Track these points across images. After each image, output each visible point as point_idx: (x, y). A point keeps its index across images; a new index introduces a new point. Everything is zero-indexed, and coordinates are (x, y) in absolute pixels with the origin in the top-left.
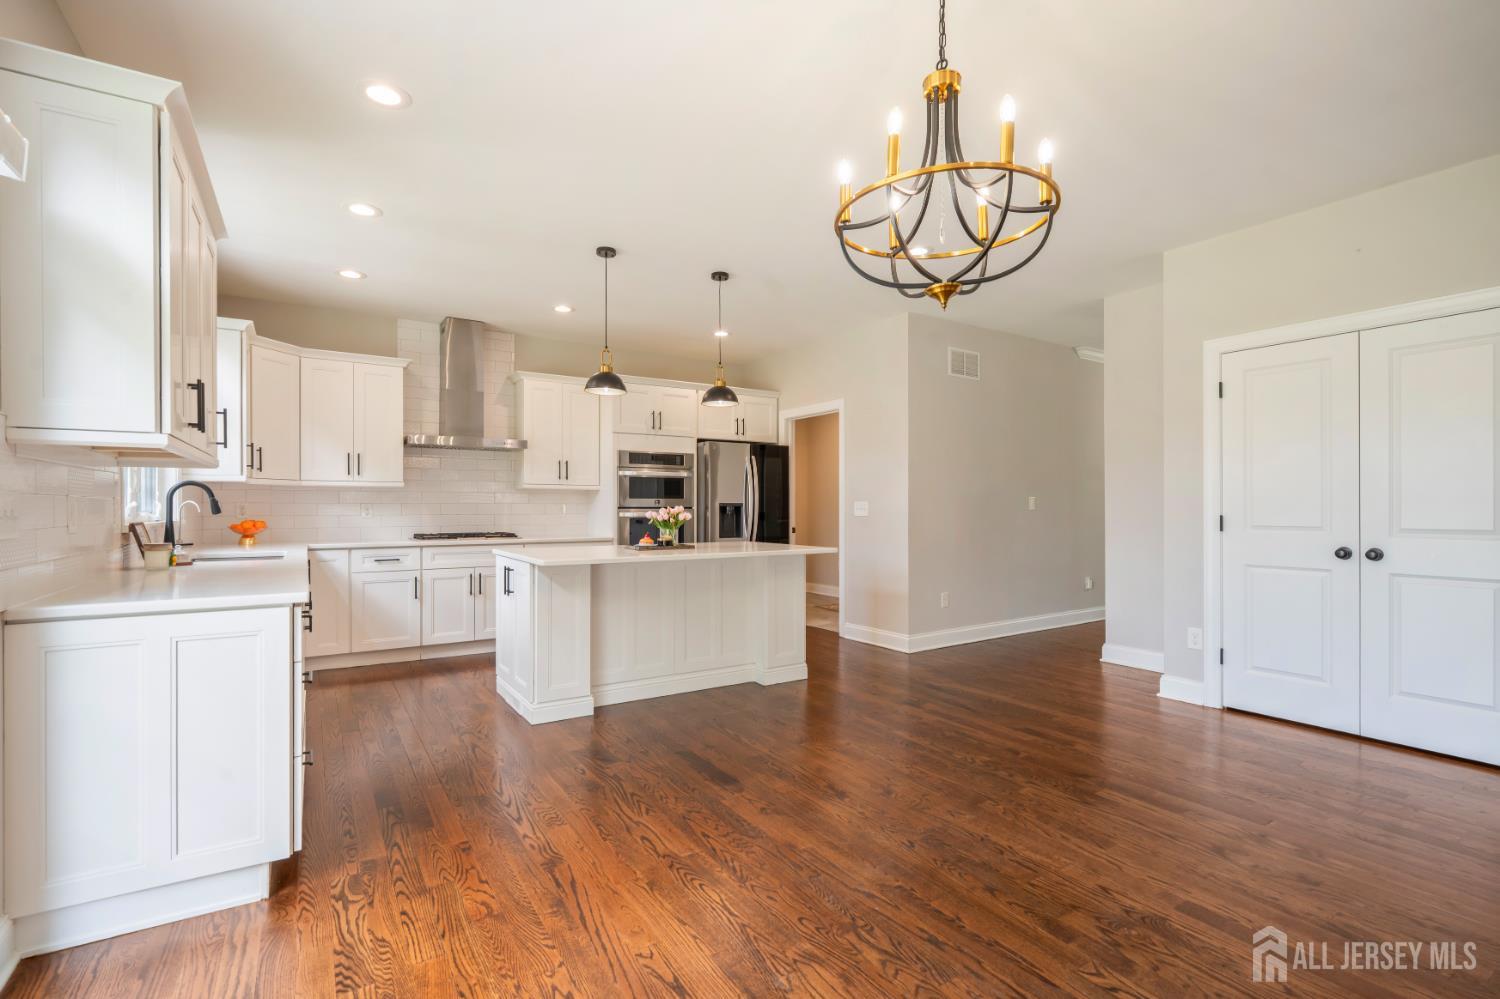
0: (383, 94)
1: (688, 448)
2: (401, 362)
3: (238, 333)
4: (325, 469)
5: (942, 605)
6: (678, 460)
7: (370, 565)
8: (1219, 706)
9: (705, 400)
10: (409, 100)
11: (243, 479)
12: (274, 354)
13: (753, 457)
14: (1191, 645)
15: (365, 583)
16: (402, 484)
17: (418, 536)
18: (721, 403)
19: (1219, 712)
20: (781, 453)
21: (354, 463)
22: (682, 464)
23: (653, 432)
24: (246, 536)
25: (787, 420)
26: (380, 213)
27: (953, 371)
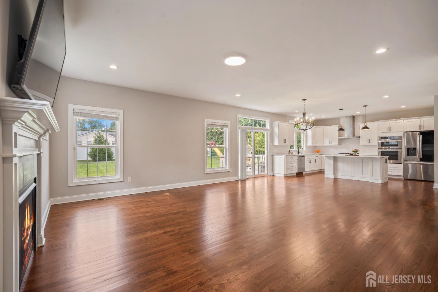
1: (401, 134)
2: (338, 126)
4: (327, 143)
11: (313, 145)
12: (319, 128)
13: (421, 135)
16: (338, 145)
20: (432, 133)
22: (400, 138)
23: (388, 132)
24: (317, 152)
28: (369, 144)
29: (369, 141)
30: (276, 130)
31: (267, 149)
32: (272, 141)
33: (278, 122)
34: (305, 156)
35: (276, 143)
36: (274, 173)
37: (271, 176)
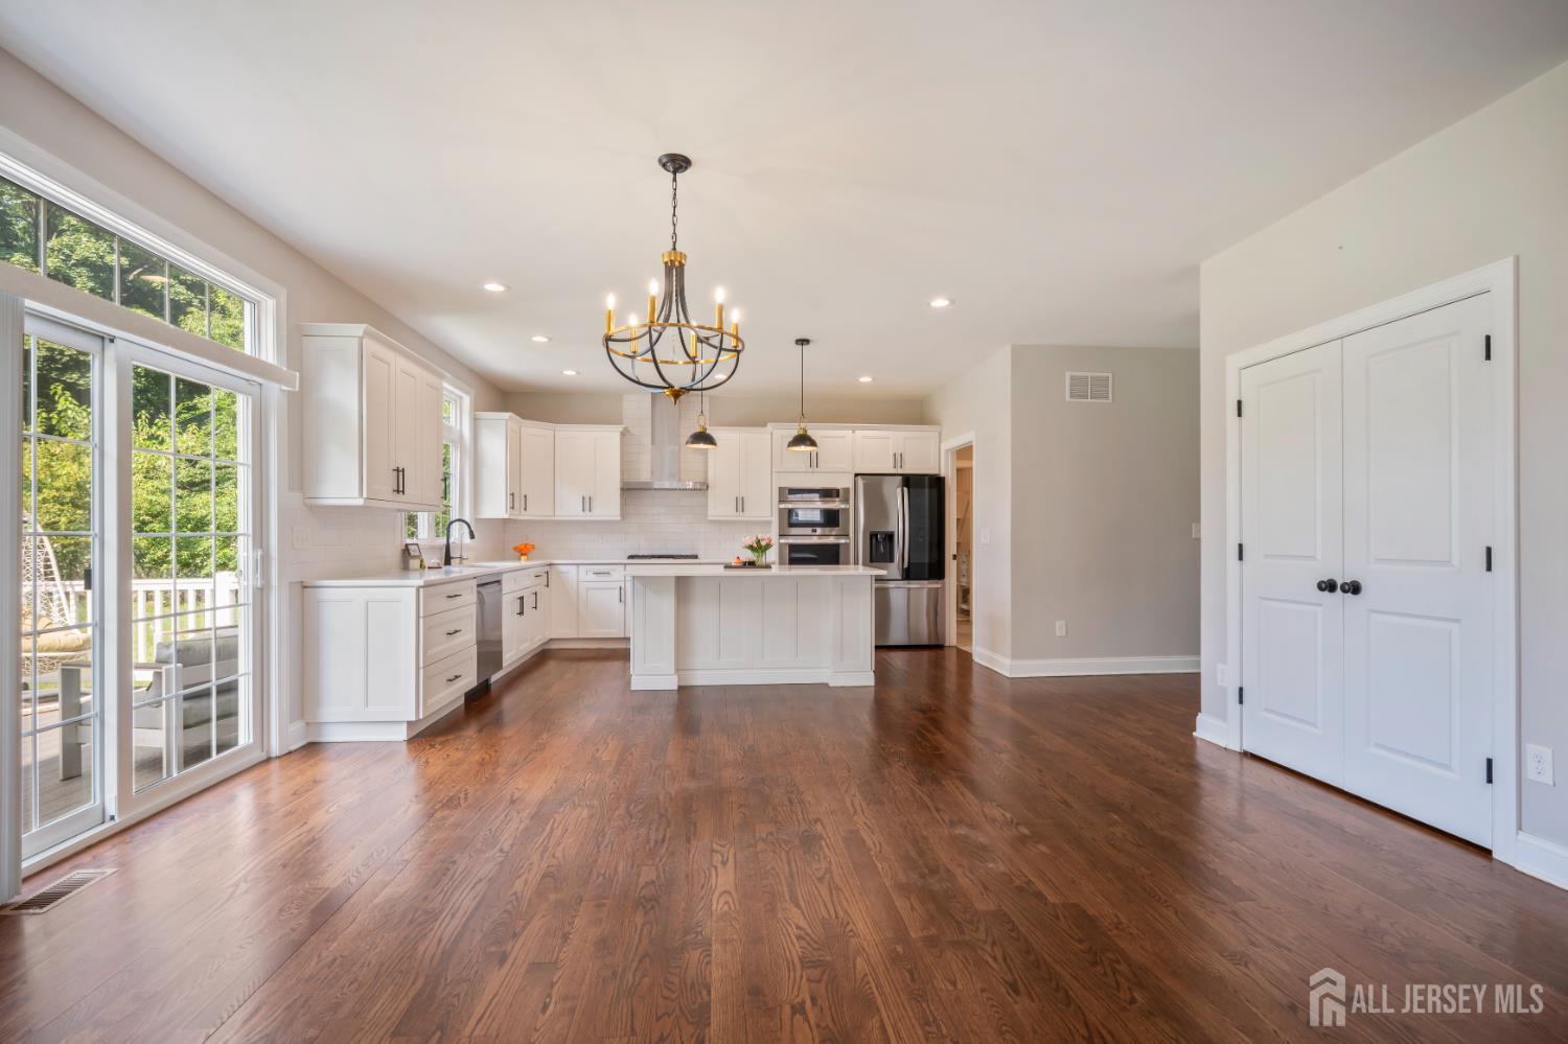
0: (494, 287)
1: (843, 482)
2: (620, 428)
3: (504, 422)
4: (569, 508)
5: (1058, 634)
6: (834, 493)
7: (592, 577)
8: (1239, 750)
9: (789, 446)
10: (508, 288)
11: (506, 516)
12: (535, 432)
13: (905, 489)
14: (1219, 683)
15: (588, 589)
16: (619, 518)
17: (631, 557)
18: (803, 448)
19: (1238, 757)
20: (937, 482)
21: (587, 503)
22: (838, 496)
23: (811, 470)
24: (522, 554)
25: (947, 451)
26: (550, 339)
27: (1071, 396)
28: (741, 517)
29: (740, 504)
30: (341, 392)
31: (260, 538)
32: (302, 467)
33: (359, 329)
34: (505, 578)
35: (342, 484)
36: (312, 725)
37: (290, 753)
